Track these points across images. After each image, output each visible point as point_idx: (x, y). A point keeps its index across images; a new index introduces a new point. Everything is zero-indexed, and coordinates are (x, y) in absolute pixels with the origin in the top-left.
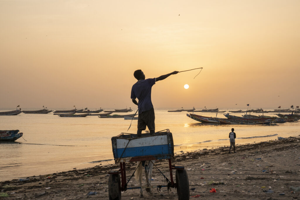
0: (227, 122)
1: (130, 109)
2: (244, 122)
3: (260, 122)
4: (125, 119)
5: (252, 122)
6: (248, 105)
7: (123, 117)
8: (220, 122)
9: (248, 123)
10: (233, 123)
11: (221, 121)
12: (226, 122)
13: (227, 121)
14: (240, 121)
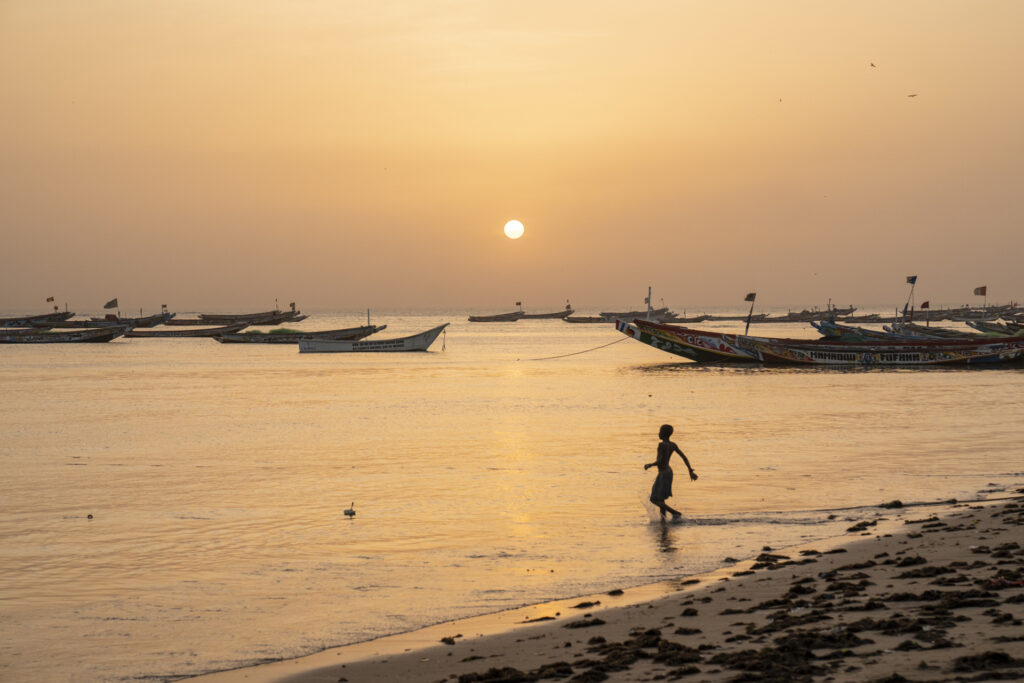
0: (799, 359)
1: (290, 309)
2: (878, 356)
3: (952, 354)
4: (301, 352)
5: (916, 357)
6: (912, 280)
7: (296, 343)
8: (762, 359)
9: (895, 359)
10: (827, 361)
11: (768, 351)
12: (790, 358)
13: (798, 351)
14: (861, 352)
